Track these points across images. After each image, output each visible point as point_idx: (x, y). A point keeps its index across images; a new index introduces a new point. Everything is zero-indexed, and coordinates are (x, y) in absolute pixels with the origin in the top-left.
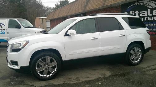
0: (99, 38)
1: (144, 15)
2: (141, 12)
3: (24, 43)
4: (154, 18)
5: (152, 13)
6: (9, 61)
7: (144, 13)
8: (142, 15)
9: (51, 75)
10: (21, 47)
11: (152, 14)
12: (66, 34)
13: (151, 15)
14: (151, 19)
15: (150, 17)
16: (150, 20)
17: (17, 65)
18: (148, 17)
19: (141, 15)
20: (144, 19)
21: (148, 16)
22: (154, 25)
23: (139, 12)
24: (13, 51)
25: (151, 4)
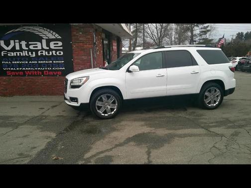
0: (165, 75)
1: (37, 47)
2: (30, 43)
3: (85, 79)
4: (52, 53)
5: (48, 45)
6: (69, 98)
7: (37, 44)
8: (34, 47)
9: (115, 110)
10: (82, 83)
11: (50, 48)
12: (128, 71)
13: (48, 48)
14: (49, 53)
15: (46, 50)
16: (47, 54)
17: (77, 101)
18: (44, 51)
19: (31, 47)
20: (37, 54)
21: (43, 49)
22: (54, 62)
23: (28, 43)
24: (73, 87)
25: (46, 32)
